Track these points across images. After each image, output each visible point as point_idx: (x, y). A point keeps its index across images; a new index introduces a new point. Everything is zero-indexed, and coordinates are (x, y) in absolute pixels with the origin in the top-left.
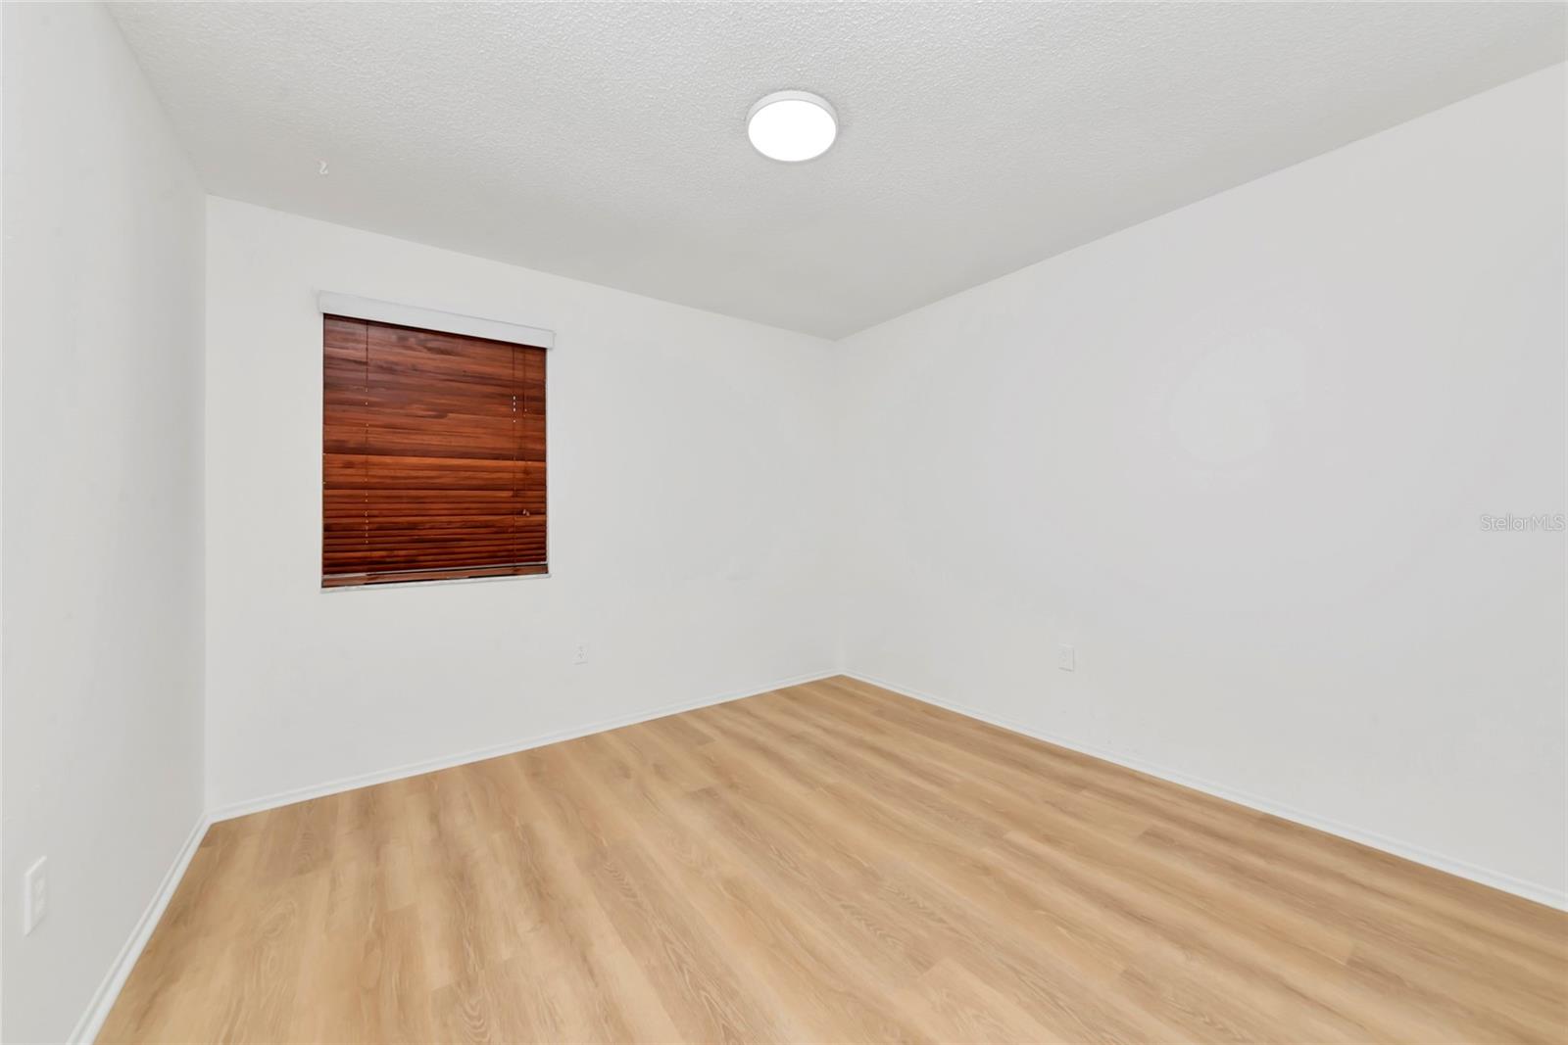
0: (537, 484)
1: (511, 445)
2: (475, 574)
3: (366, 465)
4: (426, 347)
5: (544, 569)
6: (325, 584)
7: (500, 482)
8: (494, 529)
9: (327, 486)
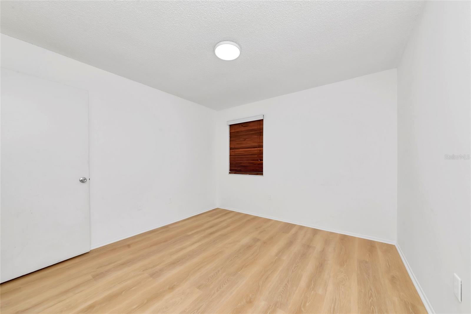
0: (261, 153)
1: (256, 145)
2: (250, 173)
3: (235, 151)
4: (243, 126)
5: (262, 174)
6: (230, 173)
7: (255, 153)
8: (253, 164)
9: (230, 156)
